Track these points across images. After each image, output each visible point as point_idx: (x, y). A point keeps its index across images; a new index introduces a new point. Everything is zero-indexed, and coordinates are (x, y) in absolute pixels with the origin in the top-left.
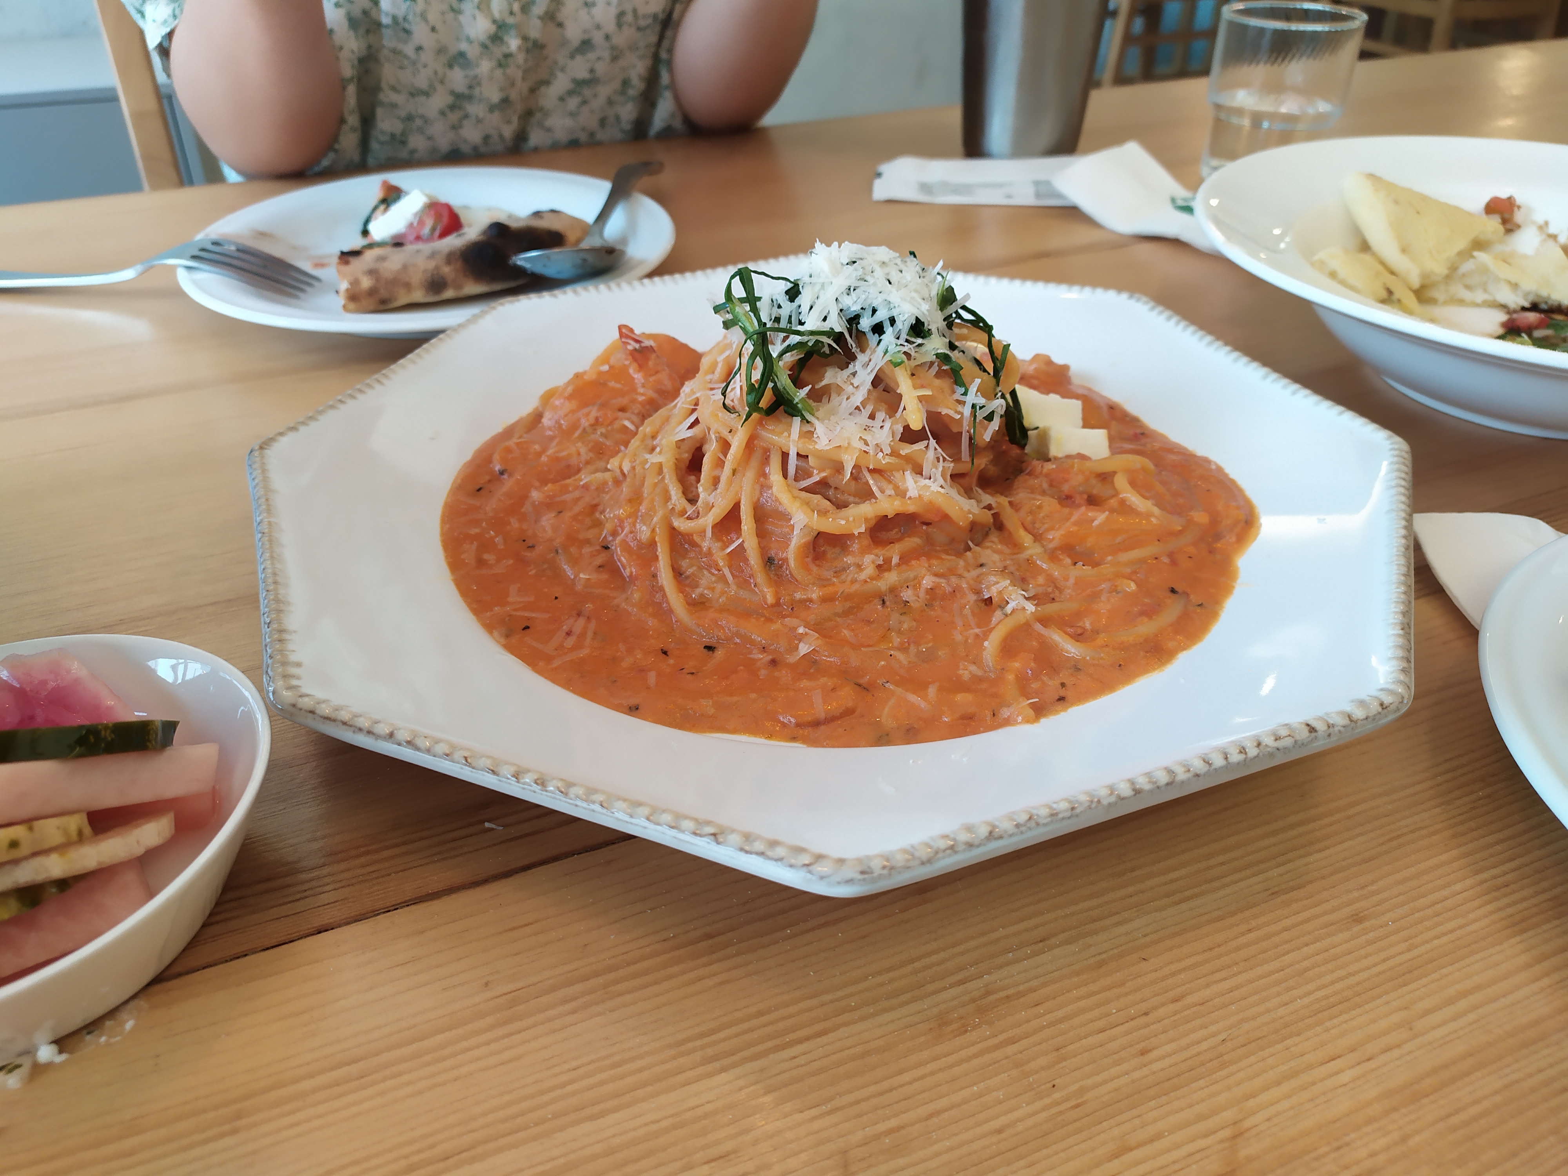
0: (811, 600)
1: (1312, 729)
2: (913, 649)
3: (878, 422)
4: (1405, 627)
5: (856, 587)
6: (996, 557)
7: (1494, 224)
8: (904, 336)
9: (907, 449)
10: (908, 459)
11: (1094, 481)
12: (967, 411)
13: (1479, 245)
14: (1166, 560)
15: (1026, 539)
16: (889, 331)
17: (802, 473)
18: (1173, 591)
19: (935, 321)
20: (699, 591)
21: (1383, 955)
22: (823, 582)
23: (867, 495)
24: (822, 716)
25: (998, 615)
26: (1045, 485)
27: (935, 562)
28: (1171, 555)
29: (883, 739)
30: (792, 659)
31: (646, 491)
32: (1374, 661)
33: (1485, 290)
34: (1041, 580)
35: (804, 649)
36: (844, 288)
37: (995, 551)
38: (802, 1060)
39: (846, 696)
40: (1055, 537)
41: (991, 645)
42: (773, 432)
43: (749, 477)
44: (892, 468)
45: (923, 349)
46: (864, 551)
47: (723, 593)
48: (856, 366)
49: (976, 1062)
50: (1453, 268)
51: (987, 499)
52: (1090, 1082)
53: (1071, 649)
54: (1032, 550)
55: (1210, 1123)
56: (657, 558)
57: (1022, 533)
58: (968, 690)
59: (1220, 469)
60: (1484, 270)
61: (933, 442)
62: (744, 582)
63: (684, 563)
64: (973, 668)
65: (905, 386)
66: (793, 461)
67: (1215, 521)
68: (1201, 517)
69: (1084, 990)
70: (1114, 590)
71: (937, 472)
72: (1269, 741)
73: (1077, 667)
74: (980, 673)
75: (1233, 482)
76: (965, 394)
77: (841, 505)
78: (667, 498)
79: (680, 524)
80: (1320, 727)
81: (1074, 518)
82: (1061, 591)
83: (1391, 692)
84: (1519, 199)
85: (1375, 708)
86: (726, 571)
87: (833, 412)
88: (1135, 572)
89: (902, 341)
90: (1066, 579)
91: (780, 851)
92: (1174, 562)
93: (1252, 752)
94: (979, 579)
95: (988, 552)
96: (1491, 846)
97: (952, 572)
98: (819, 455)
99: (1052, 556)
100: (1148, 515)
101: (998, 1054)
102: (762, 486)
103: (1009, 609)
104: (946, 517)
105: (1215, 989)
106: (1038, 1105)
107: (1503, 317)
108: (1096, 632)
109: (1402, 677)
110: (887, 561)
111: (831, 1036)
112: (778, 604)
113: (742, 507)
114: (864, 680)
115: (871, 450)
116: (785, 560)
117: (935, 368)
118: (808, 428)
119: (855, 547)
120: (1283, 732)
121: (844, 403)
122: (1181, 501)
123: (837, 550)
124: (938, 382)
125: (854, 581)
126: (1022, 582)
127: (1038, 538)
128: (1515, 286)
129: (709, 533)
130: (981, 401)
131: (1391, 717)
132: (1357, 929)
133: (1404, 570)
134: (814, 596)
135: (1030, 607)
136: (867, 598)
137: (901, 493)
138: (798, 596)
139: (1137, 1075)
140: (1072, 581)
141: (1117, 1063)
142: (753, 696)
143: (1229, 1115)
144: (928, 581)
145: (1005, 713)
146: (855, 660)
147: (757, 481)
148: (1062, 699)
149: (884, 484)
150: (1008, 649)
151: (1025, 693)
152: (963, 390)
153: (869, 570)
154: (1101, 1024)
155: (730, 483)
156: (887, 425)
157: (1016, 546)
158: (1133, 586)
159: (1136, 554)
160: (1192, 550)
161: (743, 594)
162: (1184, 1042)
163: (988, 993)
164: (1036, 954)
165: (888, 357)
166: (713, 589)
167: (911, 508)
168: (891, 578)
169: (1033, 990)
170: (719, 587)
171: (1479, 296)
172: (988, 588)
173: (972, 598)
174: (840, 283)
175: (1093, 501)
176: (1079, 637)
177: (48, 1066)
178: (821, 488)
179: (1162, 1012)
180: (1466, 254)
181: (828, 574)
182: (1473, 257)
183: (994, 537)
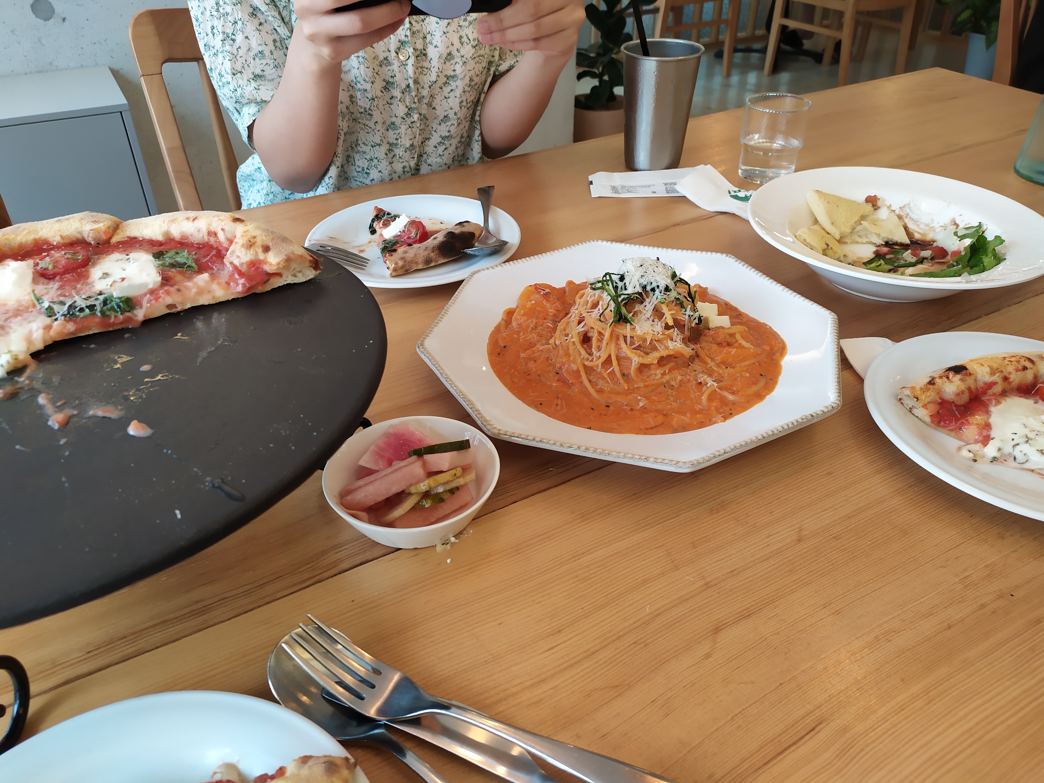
0: (640, 387)
1: (812, 416)
2: (678, 401)
3: (655, 323)
4: (838, 382)
5: (655, 381)
6: (699, 367)
7: (869, 207)
8: (663, 292)
9: (667, 332)
10: (668, 335)
11: (728, 337)
12: (687, 317)
13: (863, 218)
14: (757, 364)
15: (709, 361)
16: (657, 291)
17: (632, 343)
18: (761, 375)
19: (672, 286)
20: (599, 387)
21: (838, 483)
22: (645, 381)
23: (655, 349)
24: (654, 426)
25: (705, 387)
26: (711, 340)
27: (680, 371)
28: (759, 362)
29: (676, 431)
30: (638, 408)
31: (571, 352)
32: (829, 394)
33: (867, 237)
34: (716, 374)
35: (641, 404)
36: (640, 276)
37: (699, 365)
38: (674, 523)
39: (660, 419)
40: (719, 358)
41: (704, 398)
42: (620, 329)
43: (613, 346)
44: (663, 339)
45: (670, 296)
46: (657, 369)
47: (608, 387)
48: (646, 303)
49: (724, 519)
50: (854, 229)
51: (693, 346)
52: (757, 521)
53: (731, 397)
54: (711, 364)
55: (793, 528)
56: (581, 376)
57: (707, 358)
58: (699, 413)
59: (770, 327)
60: (866, 229)
61: (676, 329)
62: (616, 383)
63: (591, 378)
64: (699, 406)
65: (665, 309)
66: (628, 339)
67: (772, 349)
68: (767, 348)
69: (751, 499)
70: (741, 376)
71: (678, 340)
72: (800, 420)
73: (734, 403)
74: (702, 408)
75: (775, 332)
76: (686, 311)
77: (647, 354)
78: (580, 354)
79: (587, 363)
80: (814, 415)
81: (724, 352)
82: (723, 378)
83: (835, 403)
84: (879, 196)
85: (830, 408)
86: (608, 379)
87: (639, 321)
88: (747, 369)
89: (662, 294)
90: (725, 373)
91: (666, 462)
92: (760, 365)
93: (795, 424)
94: (696, 376)
95: (696, 366)
96: (870, 450)
97: (686, 374)
98: (638, 336)
99: (718, 365)
100: (750, 349)
101: (730, 517)
102: (618, 349)
103: (708, 385)
104: (683, 355)
105: (790, 495)
106: (744, 528)
107: (874, 249)
108: (738, 391)
109: (838, 398)
110: (665, 372)
111: (680, 516)
112: (629, 389)
113: (612, 356)
114: (665, 413)
115: (656, 333)
116: (630, 374)
117: (674, 303)
118: (633, 327)
119: (653, 367)
120: (804, 418)
121: (643, 317)
122: (759, 342)
123: (647, 369)
124: (676, 308)
125: (654, 380)
126: (710, 375)
127: (712, 359)
128: (879, 235)
129: (600, 366)
130: (692, 314)
131: (836, 411)
132: (830, 476)
133: (837, 363)
134: (641, 386)
135: (716, 385)
136: (658, 385)
137: (667, 348)
138: (636, 386)
139: (770, 518)
140: (726, 374)
141: (764, 516)
142: (629, 421)
143: (797, 526)
144: (679, 378)
145: (714, 420)
146: (660, 407)
147: (616, 346)
148: (731, 414)
149: (661, 345)
150: (710, 399)
151: (719, 413)
152: (684, 310)
153: (659, 376)
154: (757, 507)
155: (606, 348)
156: (659, 324)
157: (706, 363)
158: (748, 374)
159: (746, 363)
160: (765, 360)
161: (615, 387)
162: (782, 509)
163: (723, 502)
164: (734, 491)
165: (658, 300)
166: (604, 386)
167: (672, 353)
168: (667, 377)
169: (736, 500)
170: (606, 385)
171: (865, 240)
172: (700, 379)
173: (695, 382)
174: (638, 274)
175: (729, 345)
176: (733, 393)
177: (455, 543)
178: (638, 348)
179: (774, 502)
180: (859, 223)
181: (645, 378)
182: (861, 224)
183: (697, 360)
